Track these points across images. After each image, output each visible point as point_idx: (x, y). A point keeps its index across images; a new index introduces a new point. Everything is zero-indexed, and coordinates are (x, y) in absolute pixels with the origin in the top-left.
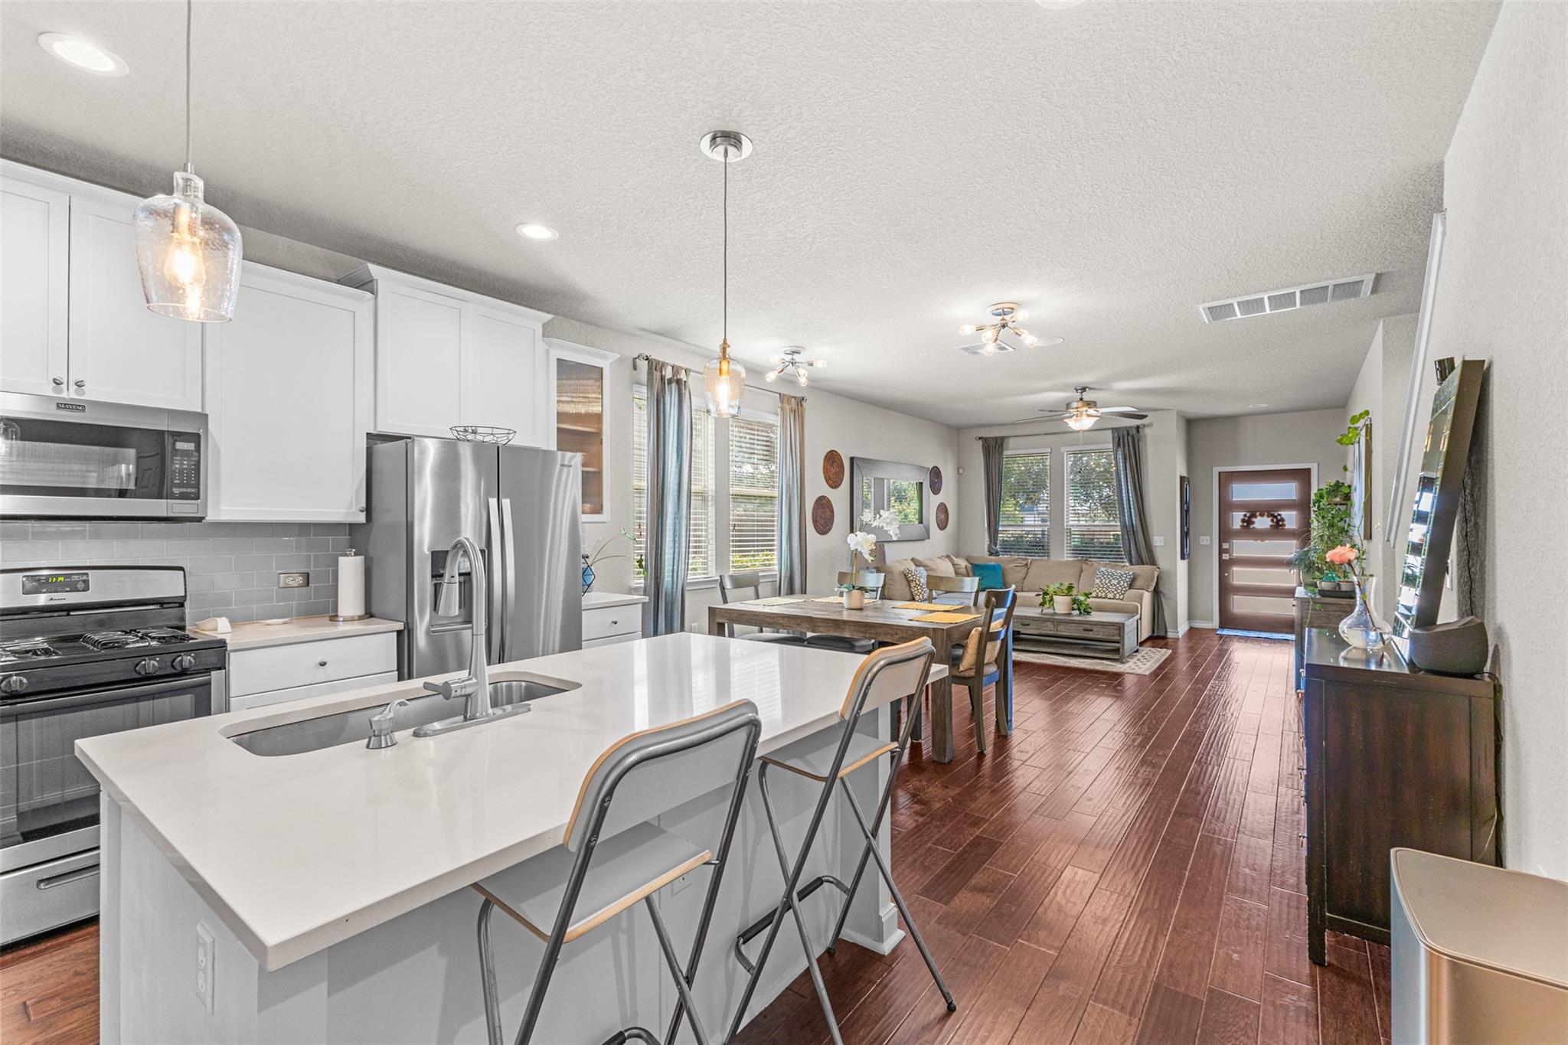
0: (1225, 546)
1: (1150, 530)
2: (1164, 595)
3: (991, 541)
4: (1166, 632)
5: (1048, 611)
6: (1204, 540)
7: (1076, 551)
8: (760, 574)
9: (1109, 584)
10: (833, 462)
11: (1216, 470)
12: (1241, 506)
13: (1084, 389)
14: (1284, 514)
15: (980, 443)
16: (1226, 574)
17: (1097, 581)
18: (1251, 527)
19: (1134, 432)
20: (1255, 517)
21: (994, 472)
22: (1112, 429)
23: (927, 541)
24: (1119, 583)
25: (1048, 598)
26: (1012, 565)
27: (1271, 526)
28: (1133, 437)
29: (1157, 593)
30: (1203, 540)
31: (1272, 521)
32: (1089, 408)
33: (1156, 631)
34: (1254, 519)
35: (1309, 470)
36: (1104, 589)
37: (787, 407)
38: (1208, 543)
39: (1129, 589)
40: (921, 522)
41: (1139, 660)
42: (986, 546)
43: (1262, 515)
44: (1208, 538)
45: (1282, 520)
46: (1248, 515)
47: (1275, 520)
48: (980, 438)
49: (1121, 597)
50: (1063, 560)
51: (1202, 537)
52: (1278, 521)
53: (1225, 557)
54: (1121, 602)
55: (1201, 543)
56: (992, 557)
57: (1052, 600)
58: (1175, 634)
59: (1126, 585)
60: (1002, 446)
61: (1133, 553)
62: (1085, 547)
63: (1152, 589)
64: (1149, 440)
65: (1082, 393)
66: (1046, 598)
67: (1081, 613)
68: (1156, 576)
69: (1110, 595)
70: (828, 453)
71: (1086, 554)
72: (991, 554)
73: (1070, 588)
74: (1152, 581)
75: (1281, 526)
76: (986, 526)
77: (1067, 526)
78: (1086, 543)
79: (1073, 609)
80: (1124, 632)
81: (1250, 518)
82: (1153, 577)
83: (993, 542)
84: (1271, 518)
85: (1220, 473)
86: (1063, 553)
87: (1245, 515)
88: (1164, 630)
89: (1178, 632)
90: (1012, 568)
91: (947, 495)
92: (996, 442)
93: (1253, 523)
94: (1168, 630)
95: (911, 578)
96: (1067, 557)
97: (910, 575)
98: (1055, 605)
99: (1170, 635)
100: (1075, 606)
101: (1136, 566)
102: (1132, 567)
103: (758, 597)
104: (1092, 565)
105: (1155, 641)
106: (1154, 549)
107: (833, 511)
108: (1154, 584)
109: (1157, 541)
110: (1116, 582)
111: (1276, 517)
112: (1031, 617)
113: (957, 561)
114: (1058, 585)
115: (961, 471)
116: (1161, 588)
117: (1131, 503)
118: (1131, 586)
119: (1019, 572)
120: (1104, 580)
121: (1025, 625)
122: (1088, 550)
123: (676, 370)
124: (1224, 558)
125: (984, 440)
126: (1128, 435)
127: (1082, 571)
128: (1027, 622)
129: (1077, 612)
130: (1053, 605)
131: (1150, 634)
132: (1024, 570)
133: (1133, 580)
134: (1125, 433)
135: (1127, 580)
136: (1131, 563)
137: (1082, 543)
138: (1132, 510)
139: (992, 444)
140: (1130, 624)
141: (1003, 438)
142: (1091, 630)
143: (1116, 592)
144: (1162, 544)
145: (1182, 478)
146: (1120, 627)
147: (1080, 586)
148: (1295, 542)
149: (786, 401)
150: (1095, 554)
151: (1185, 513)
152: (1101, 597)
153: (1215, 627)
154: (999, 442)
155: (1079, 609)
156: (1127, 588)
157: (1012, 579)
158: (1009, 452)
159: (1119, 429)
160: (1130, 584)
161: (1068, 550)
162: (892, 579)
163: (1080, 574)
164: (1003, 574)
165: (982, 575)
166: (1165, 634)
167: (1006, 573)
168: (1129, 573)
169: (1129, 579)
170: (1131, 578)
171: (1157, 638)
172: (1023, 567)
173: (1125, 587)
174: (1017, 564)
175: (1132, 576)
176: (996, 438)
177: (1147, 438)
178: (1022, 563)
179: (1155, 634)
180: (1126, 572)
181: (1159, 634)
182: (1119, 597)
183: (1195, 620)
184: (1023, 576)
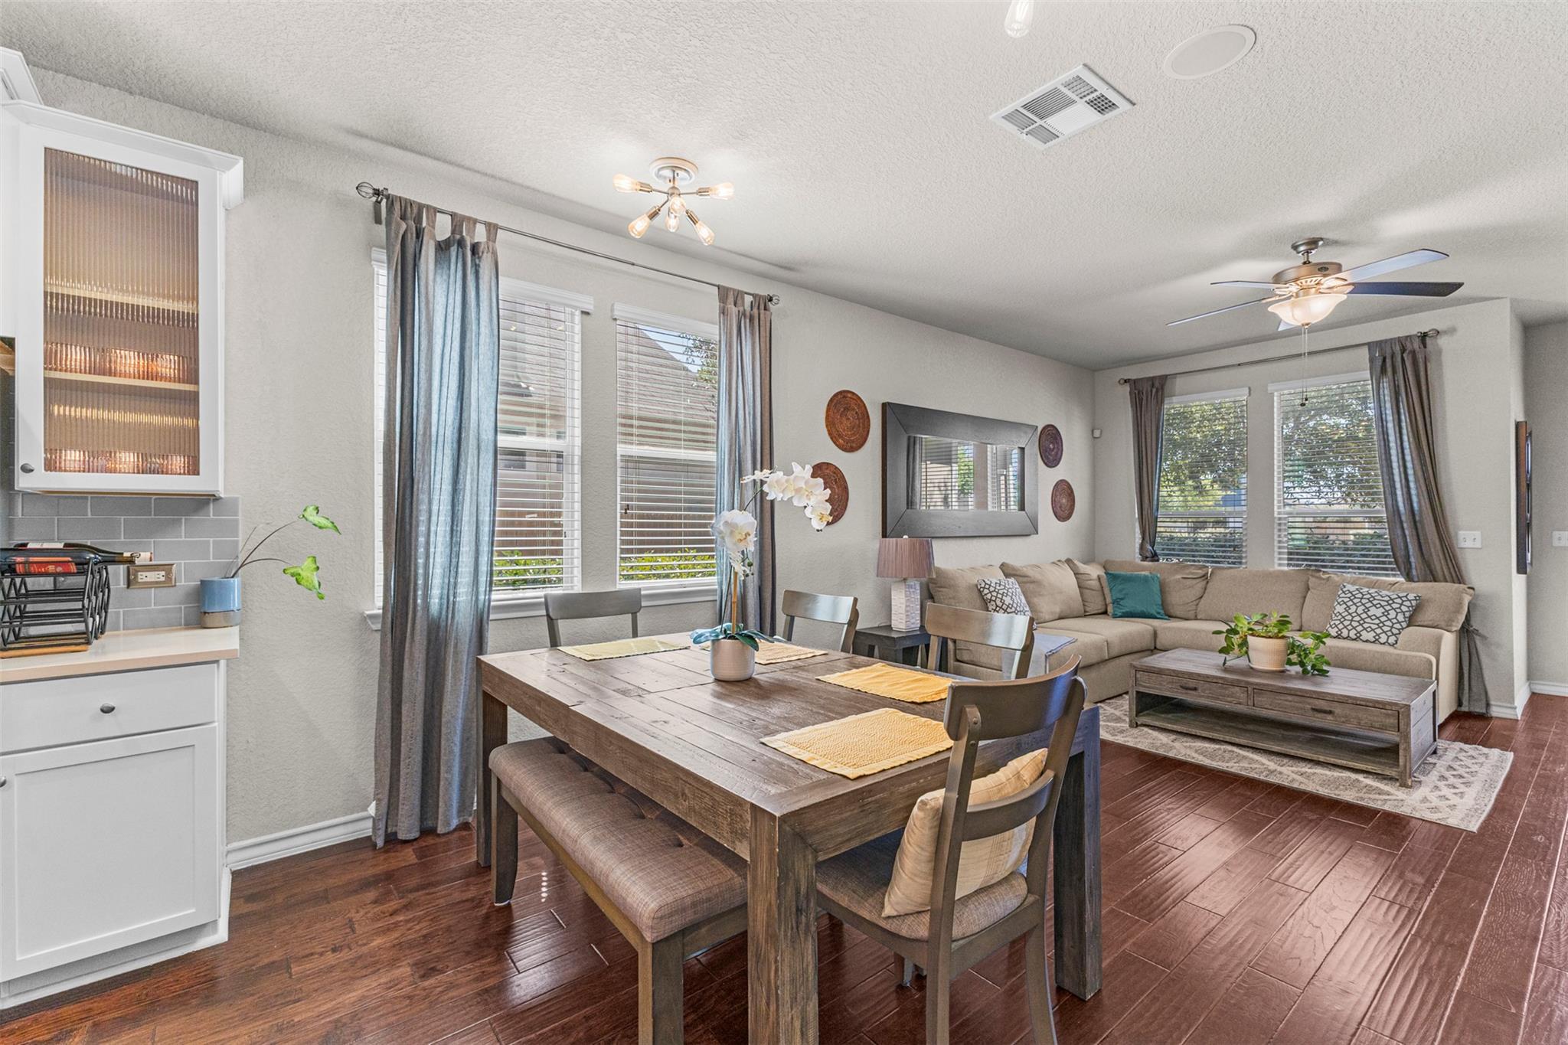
1: (1450, 522)
2: (1484, 638)
3: (1143, 539)
4: (1488, 705)
5: (1234, 661)
6: (1562, 539)
7: (1293, 555)
8: (643, 592)
9: (1364, 616)
10: (847, 409)
13: (1313, 243)
15: (1127, 388)
17: (1340, 609)
19: (1416, 344)
21: (1148, 431)
22: (1369, 344)
23: (1034, 537)
24: (1386, 613)
25: (1236, 639)
26: (1179, 577)
28: (1413, 353)
29: (1467, 634)
30: (1560, 539)
32: (1325, 276)
33: (1465, 702)
36: (1355, 624)
37: (733, 310)
39: (1408, 626)
40: (1022, 508)
41: (1443, 778)
42: (1137, 546)
48: (1125, 381)
49: (1392, 640)
50: (1271, 569)
51: (1556, 534)
54: (1391, 650)
55: (1556, 543)
56: (1146, 563)
57: (1244, 643)
58: (1506, 708)
59: (1400, 617)
60: (1162, 389)
61: (1412, 559)
62: (1315, 548)
63: (1457, 626)
64: (1447, 359)
65: (1308, 252)
66: (1234, 641)
67: (1305, 672)
68: (1465, 602)
69: (1370, 636)
70: (836, 395)
71: (1317, 560)
72: (1145, 558)
73: (1283, 623)
74: (1458, 611)
76: (1137, 516)
77: (1279, 513)
78: (1316, 543)
79: (1290, 663)
80: (1408, 724)
82: (1460, 604)
83: (1147, 538)
86: (1272, 558)
88: (1483, 703)
89: (1511, 707)
90: (1178, 581)
91: (1073, 467)
92: (1153, 386)
94: (1492, 702)
95: (989, 596)
96: (1280, 565)
97: (986, 591)
98: (1250, 653)
99: (1496, 711)
100: (1294, 658)
101: (1422, 584)
102: (1414, 585)
103: (635, 634)
104: (1328, 579)
105: (1467, 724)
106: (1458, 553)
107: (846, 488)
108: (1462, 618)
109: (1468, 539)
110: (1379, 612)
112: (1199, 675)
113: (1083, 568)
114: (1257, 617)
115: (1097, 433)
116: (1475, 624)
117: (1410, 472)
118: (1411, 622)
119: (1192, 587)
120: (1353, 608)
121: (1187, 689)
122: (1319, 554)
123: (457, 221)
125: (1133, 383)
126: (1403, 351)
127: (1308, 589)
128: (1192, 683)
129: (1298, 669)
130: (1247, 653)
131: (1454, 709)
132: (1201, 584)
134: (1397, 349)
135: (1404, 608)
136: (1409, 578)
137: (1308, 542)
138: (1412, 485)
139: (1147, 387)
140: (1420, 706)
141: (1164, 379)
142: (1330, 712)
143: (1379, 631)
144: (1478, 545)
145: (1518, 425)
146: (1399, 714)
147: (1304, 616)
149: (731, 299)
150: (1333, 561)
151: (1525, 485)
152: (1347, 638)
154: (1157, 384)
155: (1302, 664)
156: (1404, 625)
157: (1178, 599)
158: (1174, 399)
159: (1383, 345)
160: (1410, 617)
161: (1280, 553)
162: (954, 598)
163: (1305, 597)
164: (1163, 591)
165: (1124, 592)
166: (1484, 711)
167: (1167, 589)
168: (1406, 597)
169: (1408, 607)
170: (1412, 606)
171: (1469, 716)
172: (1198, 580)
173: (1399, 622)
174: (1188, 574)
175: (1414, 603)
176: (1153, 379)
177: (1443, 354)
178: (1197, 573)
179: (1465, 709)
180: (1400, 595)
181: (1472, 709)
182: (1387, 642)
183: (1542, 680)
184: (1198, 594)
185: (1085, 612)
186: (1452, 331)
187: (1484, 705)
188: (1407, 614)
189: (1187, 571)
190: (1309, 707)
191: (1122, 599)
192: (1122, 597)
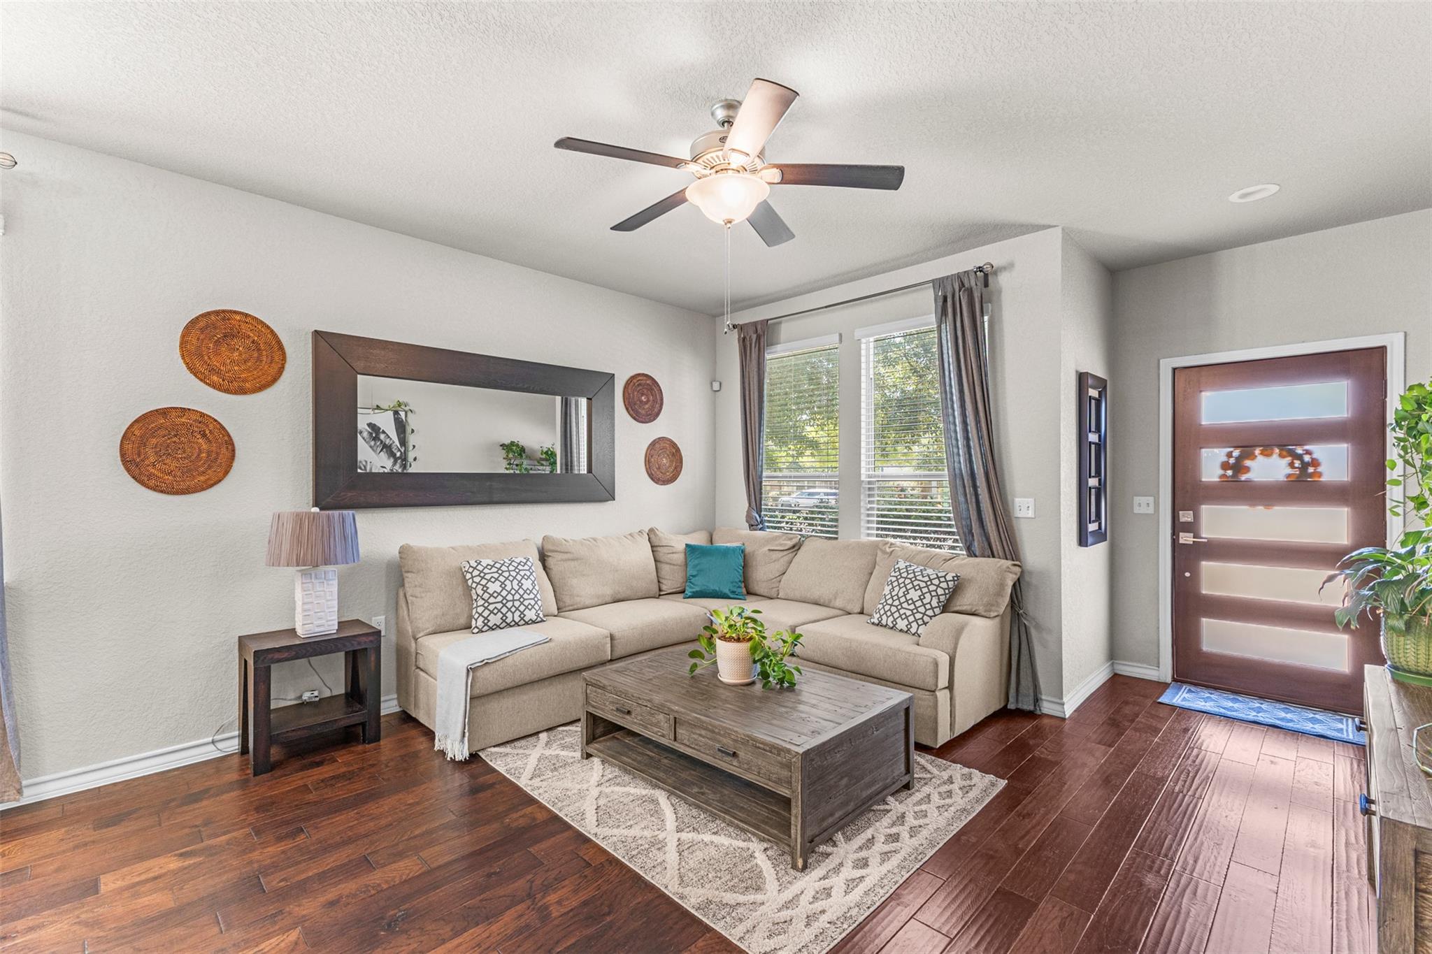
0: (1186, 517)
1: (1008, 487)
3: (750, 504)
4: (1037, 700)
6: (1142, 505)
7: (881, 524)
9: (903, 600)
10: (231, 336)
11: (1167, 365)
12: (1220, 436)
14: (1319, 450)
15: (736, 334)
16: (1187, 574)
18: (1243, 478)
19: (975, 281)
20: (1253, 457)
22: (933, 281)
23: (604, 503)
24: (922, 597)
26: (767, 549)
27: (1289, 476)
28: (972, 292)
29: (1015, 619)
30: (1140, 505)
31: (1291, 465)
33: (1012, 699)
34: (1248, 463)
35: (1382, 350)
36: (894, 609)
38: (1151, 510)
39: (940, 613)
40: (588, 469)
42: (744, 512)
43: (1267, 453)
44: (1151, 500)
45: (1315, 463)
46: (1236, 453)
47: (1297, 463)
48: (735, 327)
49: (922, 632)
51: (1137, 500)
52: (1305, 466)
53: (1186, 538)
55: (1137, 510)
58: (1058, 707)
59: (934, 603)
60: (767, 335)
63: (998, 613)
64: (1006, 300)
68: (1010, 584)
69: (903, 625)
70: (203, 316)
72: (751, 526)
74: (1002, 594)
75: (1311, 475)
77: (868, 476)
81: (1239, 459)
82: (1002, 585)
83: (754, 504)
84: (1289, 459)
85: (1174, 370)
86: (860, 526)
87: (1229, 455)
88: (1031, 698)
89: (1063, 704)
90: (765, 554)
91: (675, 421)
92: (759, 332)
93: (1247, 469)
94: (1042, 698)
96: (864, 536)
99: (1047, 708)
101: (976, 560)
102: (967, 560)
106: (1014, 522)
108: (1004, 602)
109: (1023, 507)
110: (916, 596)
111: (1300, 457)
112: (633, 695)
113: (667, 539)
115: (716, 386)
118: (945, 609)
119: (778, 560)
120: (897, 590)
121: (623, 713)
124: (1181, 541)
125: (741, 329)
126: (961, 288)
127: (875, 564)
130: (715, 659)
131: (996, 706)
132: (788, 557)
133: (957, 589)
134: (957, 286)
135: (940, 591)
136: (971, 553)
138: (972, 444)
139: (753, 333)
142: (735, 755)
143: (911, 619)
144: (1031, 514)
145: (1082, 378)
146: (791, 765)
147: (866, 596)
148: (1346, 509)
152: (886, 626)
153: (1162, 680)
154: (762, 330)
156: (937, 611)
157: (762, 574)
158: (779, 347)
159: (945, 281)
160: (949, 601)
161: (869, 522)
162: (420, 586)
163: (871, 574)
164: (746, 566)
165: (698, 568)
166: (1032, 708)
167: (754, 563)
168: (945, 577)
169: (944, 589)
170: (949, 589)
171: (1021, 714)
172: (785, 553)
173: (932, 608)
174: (777, 545)
175: (951, 584)
176: (755, 324)
177: (1003, 294)
178: (785, 545)
179: (1011, 706)
180: (940, 575)
181: (1020, 706)
182: (916, 632)
183: (1125, 659)
184: (782, 569)
185: (660, 590)
186: (1009, 267)
187: (1032, 702)
188: (942, 598)
189: (777, 542)
190: (718, 745)
191: (694, 576)
192: (694, 573)
